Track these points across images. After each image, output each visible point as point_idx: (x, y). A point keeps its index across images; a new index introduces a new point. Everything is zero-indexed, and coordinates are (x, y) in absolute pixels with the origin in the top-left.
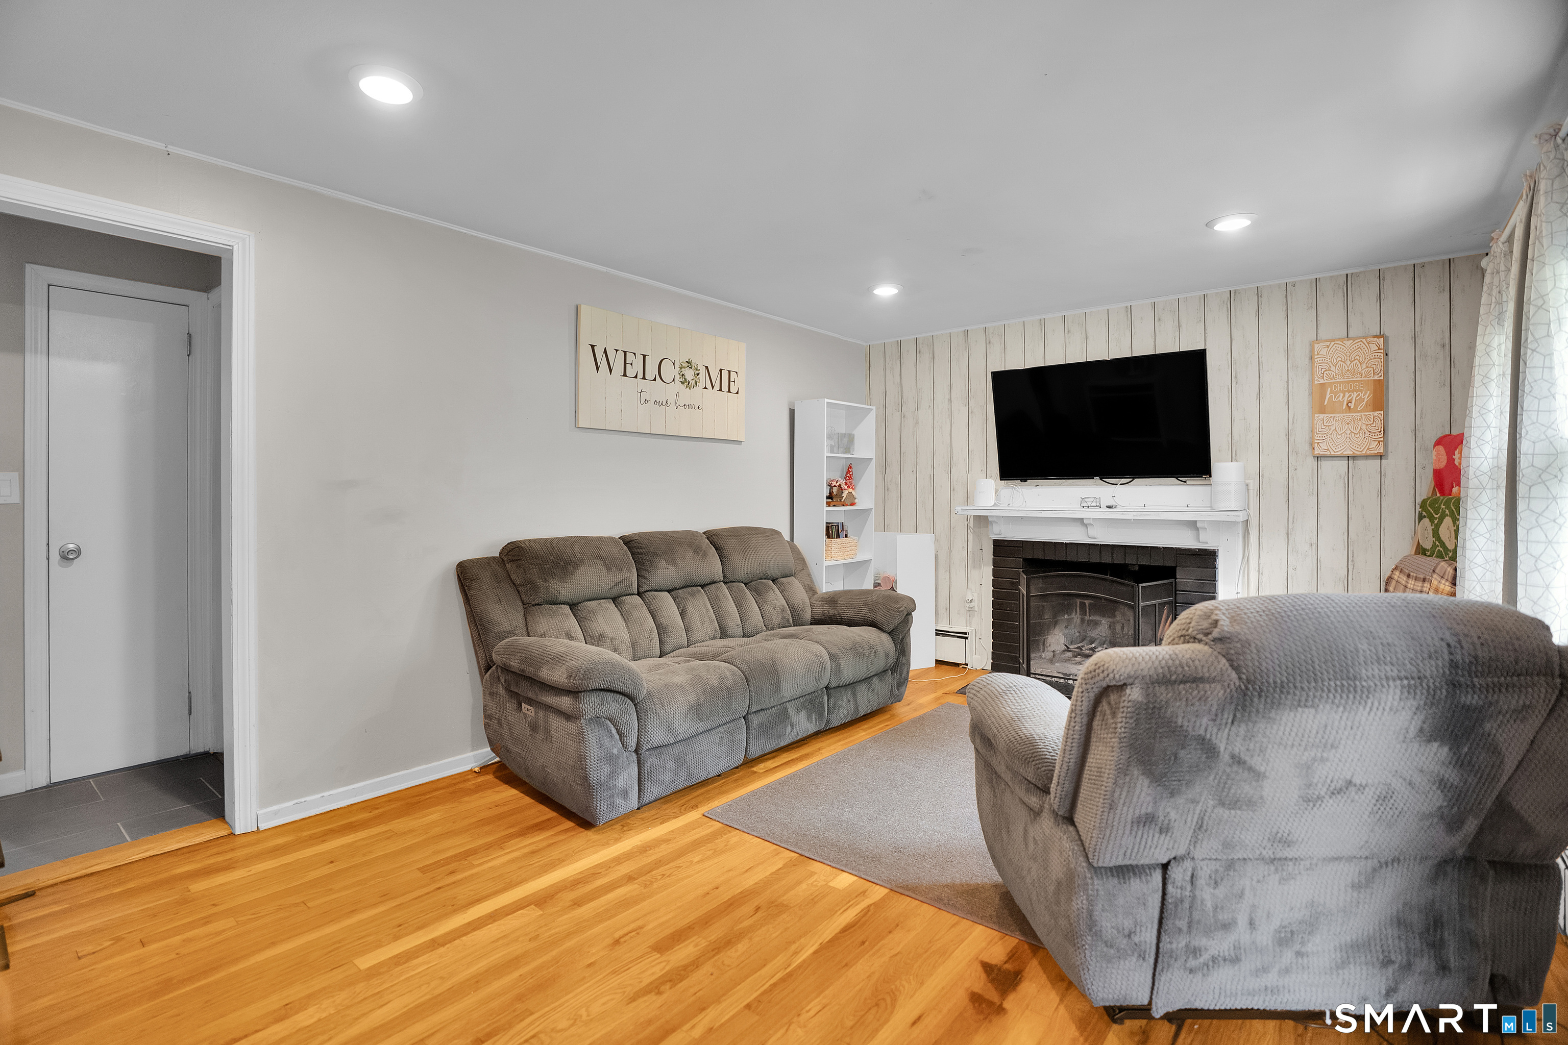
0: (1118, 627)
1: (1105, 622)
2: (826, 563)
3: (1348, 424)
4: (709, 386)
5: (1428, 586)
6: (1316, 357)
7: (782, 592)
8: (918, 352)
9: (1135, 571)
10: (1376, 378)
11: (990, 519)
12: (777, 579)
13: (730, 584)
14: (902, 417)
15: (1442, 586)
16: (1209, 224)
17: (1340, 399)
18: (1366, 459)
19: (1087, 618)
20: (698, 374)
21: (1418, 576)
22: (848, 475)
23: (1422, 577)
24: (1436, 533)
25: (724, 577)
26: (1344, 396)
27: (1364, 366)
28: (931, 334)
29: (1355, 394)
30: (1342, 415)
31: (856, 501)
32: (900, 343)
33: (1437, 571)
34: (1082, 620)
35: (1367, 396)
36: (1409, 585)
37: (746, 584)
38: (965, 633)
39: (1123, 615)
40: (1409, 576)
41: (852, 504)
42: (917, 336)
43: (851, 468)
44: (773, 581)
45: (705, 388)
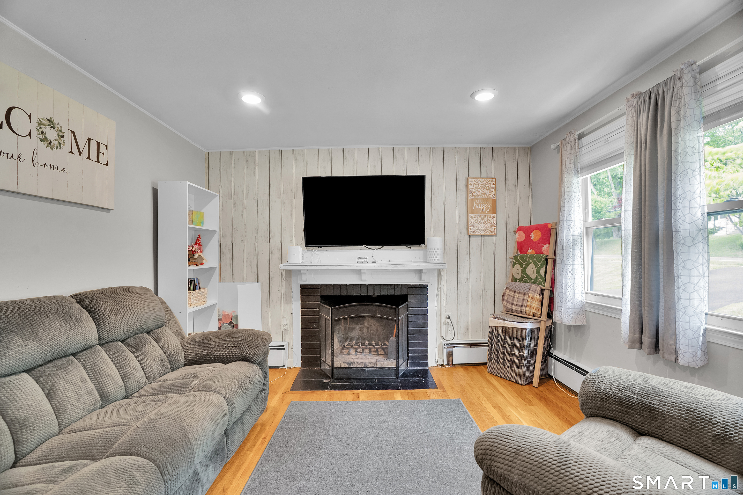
0: (365, 330)
1: (358, 327)
2: (189, 311)
3: (482, 219)
4: (75, 150)
5: (527, 296)
6: (469, 185)
7: (157, 342)
8: (246, 161)
9: (375, 298)
10: (493, 198)
11: (302, 272)
12: (151, 331)
13: (107, 345)
14: (234, 203)
15: (536, 296)
16: (472, 95)
17: (479, 207)
18: (489, 237)
19: (348, 326)
20: (63, 137)
21: (520, 292)
22: (198, 242)
23: (523, 292)
24: (524, 271)
25: (100, 339)
26: (481, 206)
27: (488, 192)
28: (256, 150)
29: (485, 205)
30: (480, 215)
31: (204, 261)
32: (232, 153)
33: (531, 289)
34: (345, 328)
35: (490, 206)
36: (516, 297)
37: (122, 342)
38: (283, 346)
39: (368, 322)
40: (515, 292)
41: (202, 264)
42: (246, 150)
43: (200, 237)
44: (148, 333)
45: (71, 152)
